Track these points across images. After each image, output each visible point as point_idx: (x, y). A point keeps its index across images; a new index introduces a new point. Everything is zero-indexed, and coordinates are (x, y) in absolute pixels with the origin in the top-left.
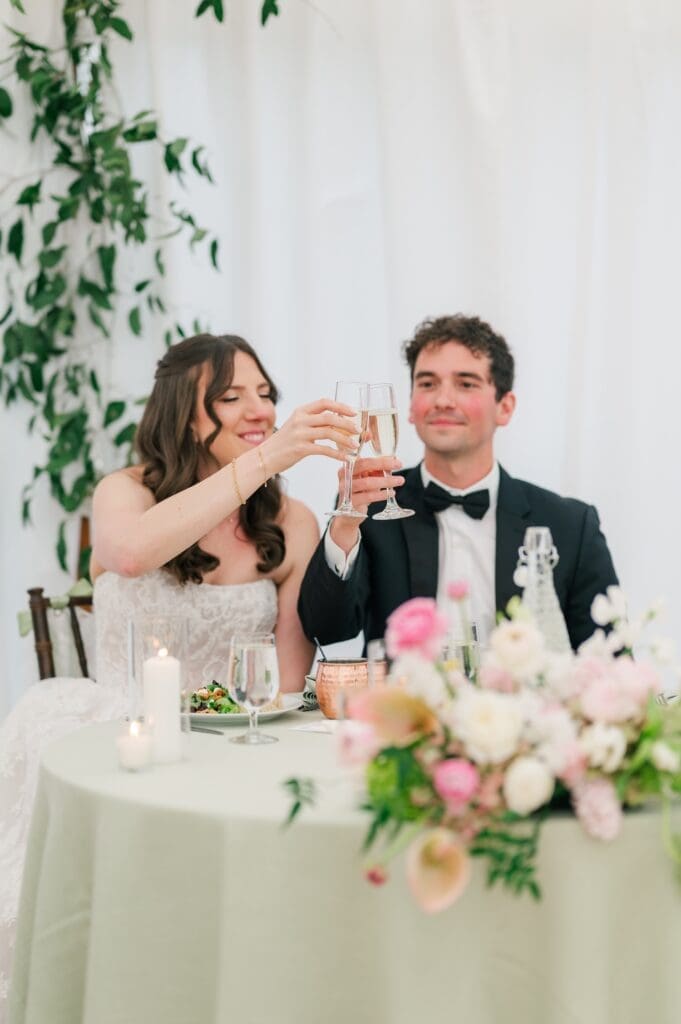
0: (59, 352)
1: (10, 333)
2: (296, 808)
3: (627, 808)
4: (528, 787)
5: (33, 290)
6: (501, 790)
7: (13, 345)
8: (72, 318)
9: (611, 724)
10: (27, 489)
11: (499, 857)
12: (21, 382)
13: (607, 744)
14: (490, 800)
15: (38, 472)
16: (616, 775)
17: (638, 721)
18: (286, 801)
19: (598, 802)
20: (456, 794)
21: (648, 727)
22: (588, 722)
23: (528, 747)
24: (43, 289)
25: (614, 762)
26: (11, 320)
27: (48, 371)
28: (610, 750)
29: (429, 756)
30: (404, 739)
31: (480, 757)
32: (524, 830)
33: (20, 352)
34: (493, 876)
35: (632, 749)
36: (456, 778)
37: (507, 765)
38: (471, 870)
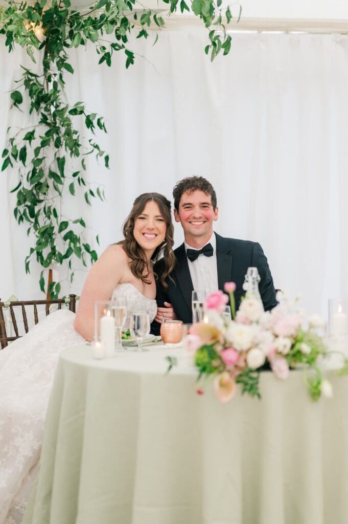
0: (41, 201)
1: (20, 193)
2: (170, 367)
3: (291, 368)
4: (256, 359)
5: (30, 175)
6: (246, 361)
7: (22, 198)
8: (48, 187)
9: (285, 337)
10: (28, 257)
11: (246, 384)
12: (25, 213)
13: (284, 344)
14: (242, 364)
15: (32, 250)
16: (287, 356)
17: (295, 336)
18: (167, 364)
19: (280, 365)
20: (230, 361)
21: (299, 338)
22: (276, 336)
23: (255, 345)
24: (35, 175)
25: (287, 350)
26: (21, 188)
27: (36, 209)
28: (285, 346)
29: (219, 348)
30: (209, 343)
31: (238, 348)
32: (255, 375)
33: (25, 200)
34: (244, 390)
35: (293, 346)
36: (230, 356)
37: (248, 351)
38: (236, 388)
